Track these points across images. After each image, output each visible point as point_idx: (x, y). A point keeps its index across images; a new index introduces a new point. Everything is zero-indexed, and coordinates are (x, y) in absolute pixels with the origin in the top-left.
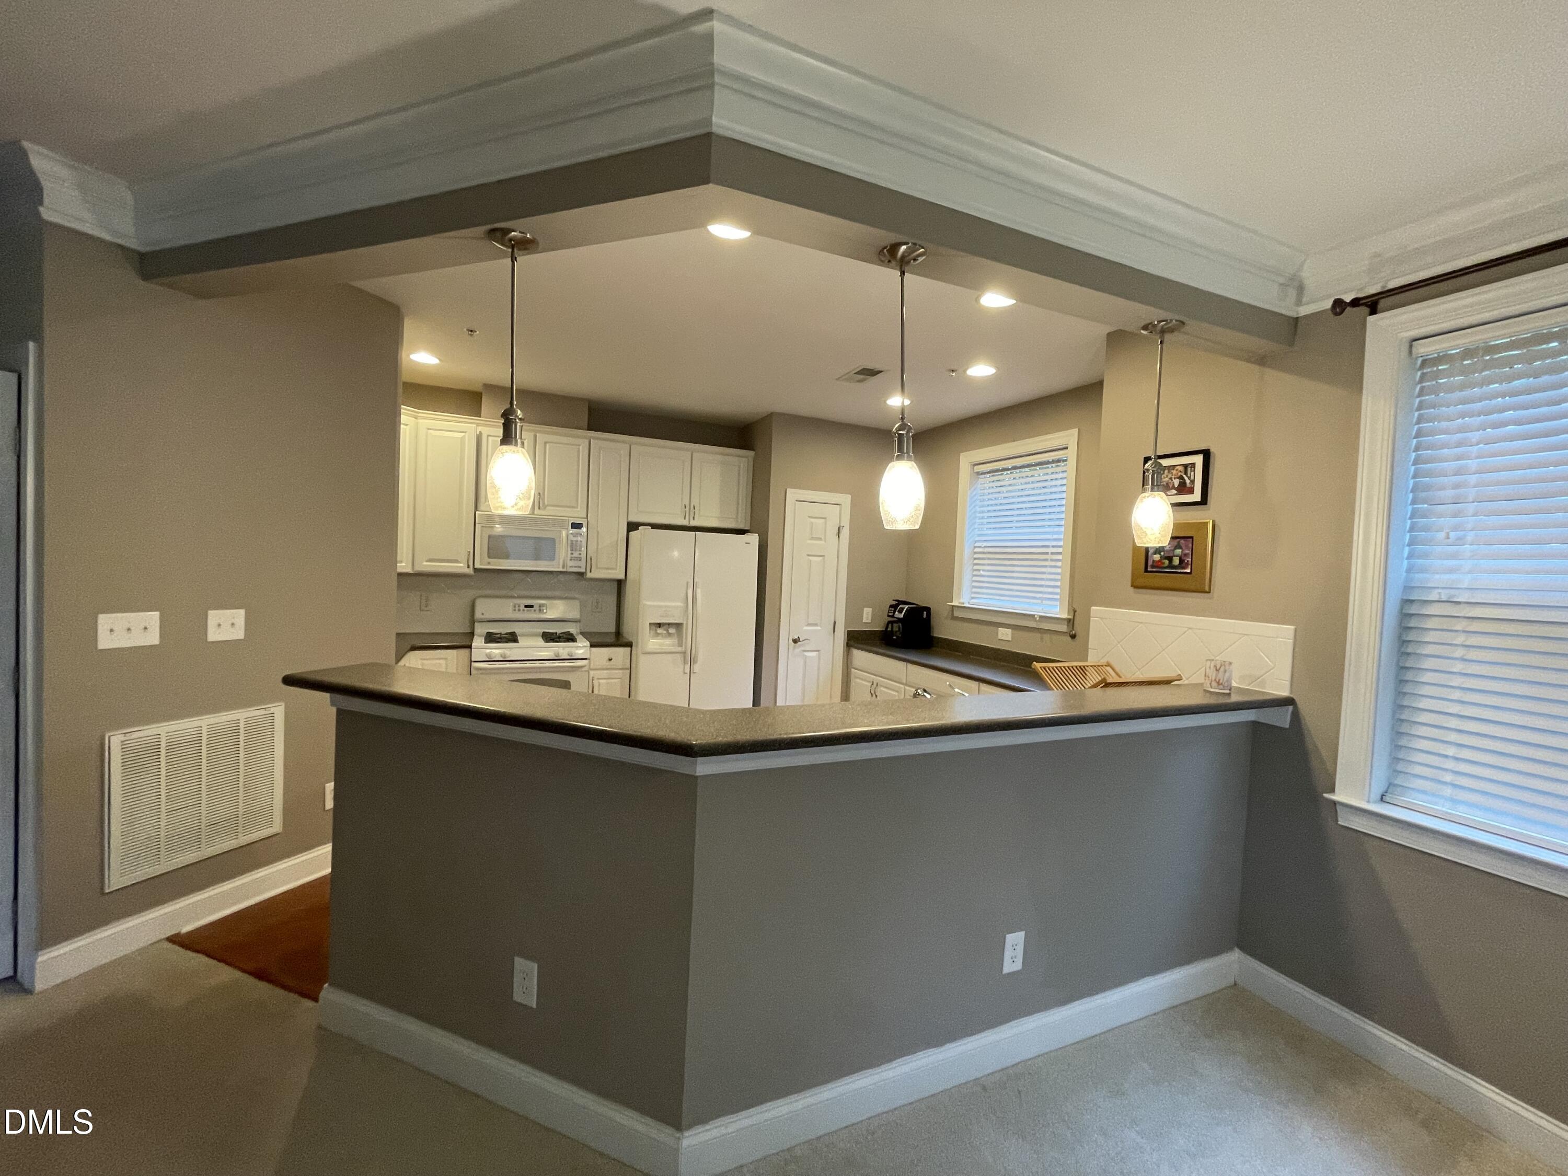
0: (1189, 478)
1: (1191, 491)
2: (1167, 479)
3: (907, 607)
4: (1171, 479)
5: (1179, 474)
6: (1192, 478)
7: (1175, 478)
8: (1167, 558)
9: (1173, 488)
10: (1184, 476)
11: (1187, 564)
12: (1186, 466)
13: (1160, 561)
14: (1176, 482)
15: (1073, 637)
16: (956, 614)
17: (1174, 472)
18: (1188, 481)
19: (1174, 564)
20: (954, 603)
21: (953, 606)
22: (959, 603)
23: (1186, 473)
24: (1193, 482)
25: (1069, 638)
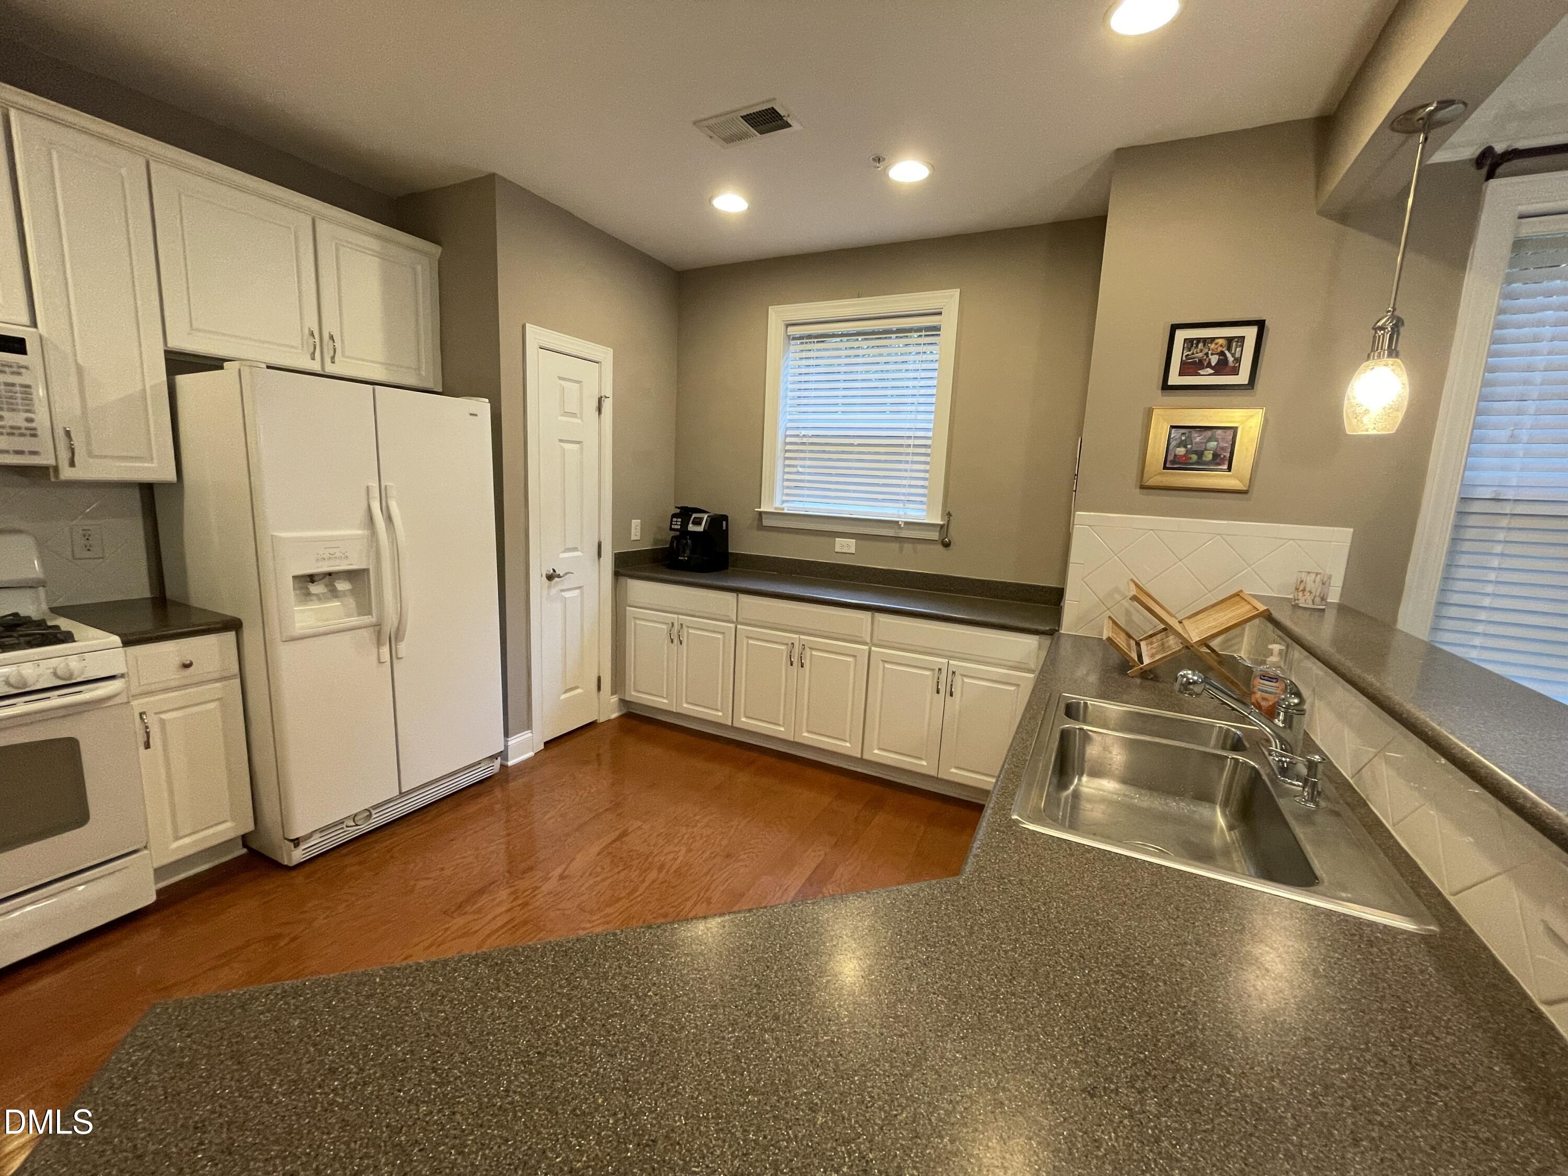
0: (1233, 355)
1: (1235, 371)
2: (1200, 355)
3: (706, 516)
4: (1207, 354)
5: (1220, 349)
6: (1237, 355)
7: (1212, 354)
8: (1196, 452)
9: (1209, 365)
10: (1227, 352)
11: (1223, 459)
12: (1230, 340)
13: (1185, 455)
14: (1214, 360)
15: (947, 545)
16: (766, 522)
17: (1212, 346)
18: (1231, 359)
19: (1204, 459)
20: (762, 509)
21: (760, 513)
22: (776, 508)
23: (1229, 349)
24: (1238, 360)
25: (940, 548)
